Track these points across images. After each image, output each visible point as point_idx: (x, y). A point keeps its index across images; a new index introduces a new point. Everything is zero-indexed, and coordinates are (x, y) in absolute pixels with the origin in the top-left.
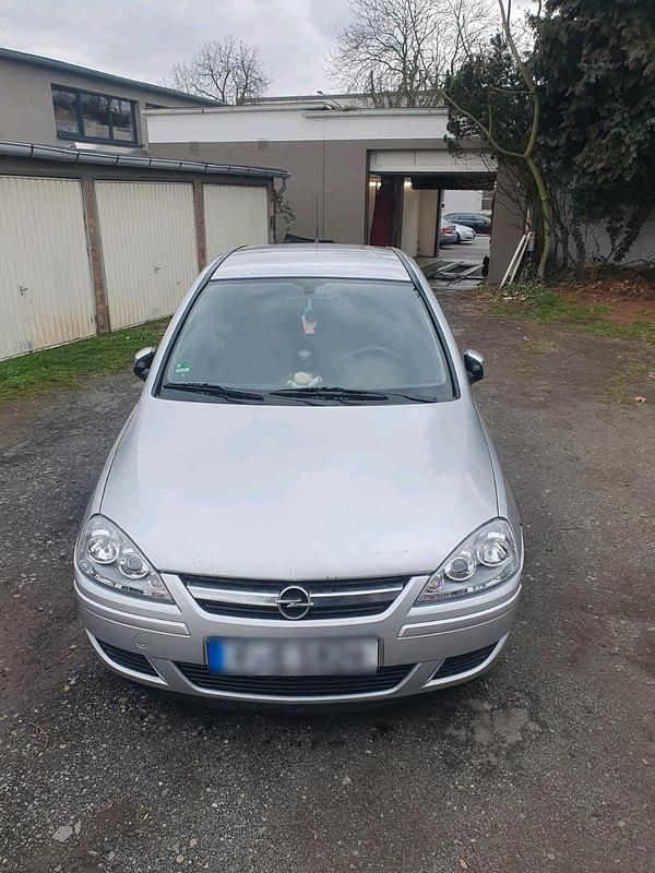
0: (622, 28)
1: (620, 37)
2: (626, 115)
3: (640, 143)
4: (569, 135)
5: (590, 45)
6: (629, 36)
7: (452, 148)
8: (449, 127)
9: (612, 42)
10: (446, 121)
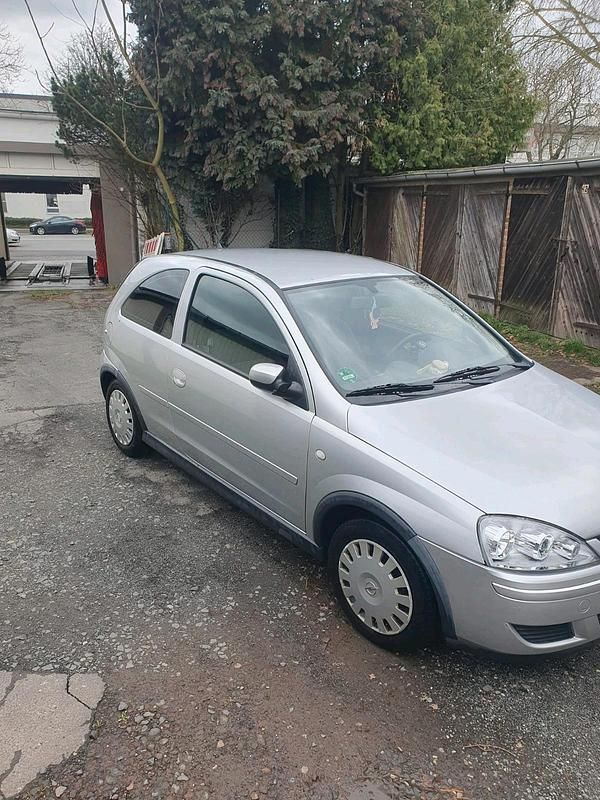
0: (236, 64)
1: (234, 71)
2: (244, 136)
3: (260, 159)
4: (191, 149)
5: (209, 75)
6: (243, 72)
7: (68, 154)
8: (61, 134)
9: (228, 74)
10: (56, 127)
